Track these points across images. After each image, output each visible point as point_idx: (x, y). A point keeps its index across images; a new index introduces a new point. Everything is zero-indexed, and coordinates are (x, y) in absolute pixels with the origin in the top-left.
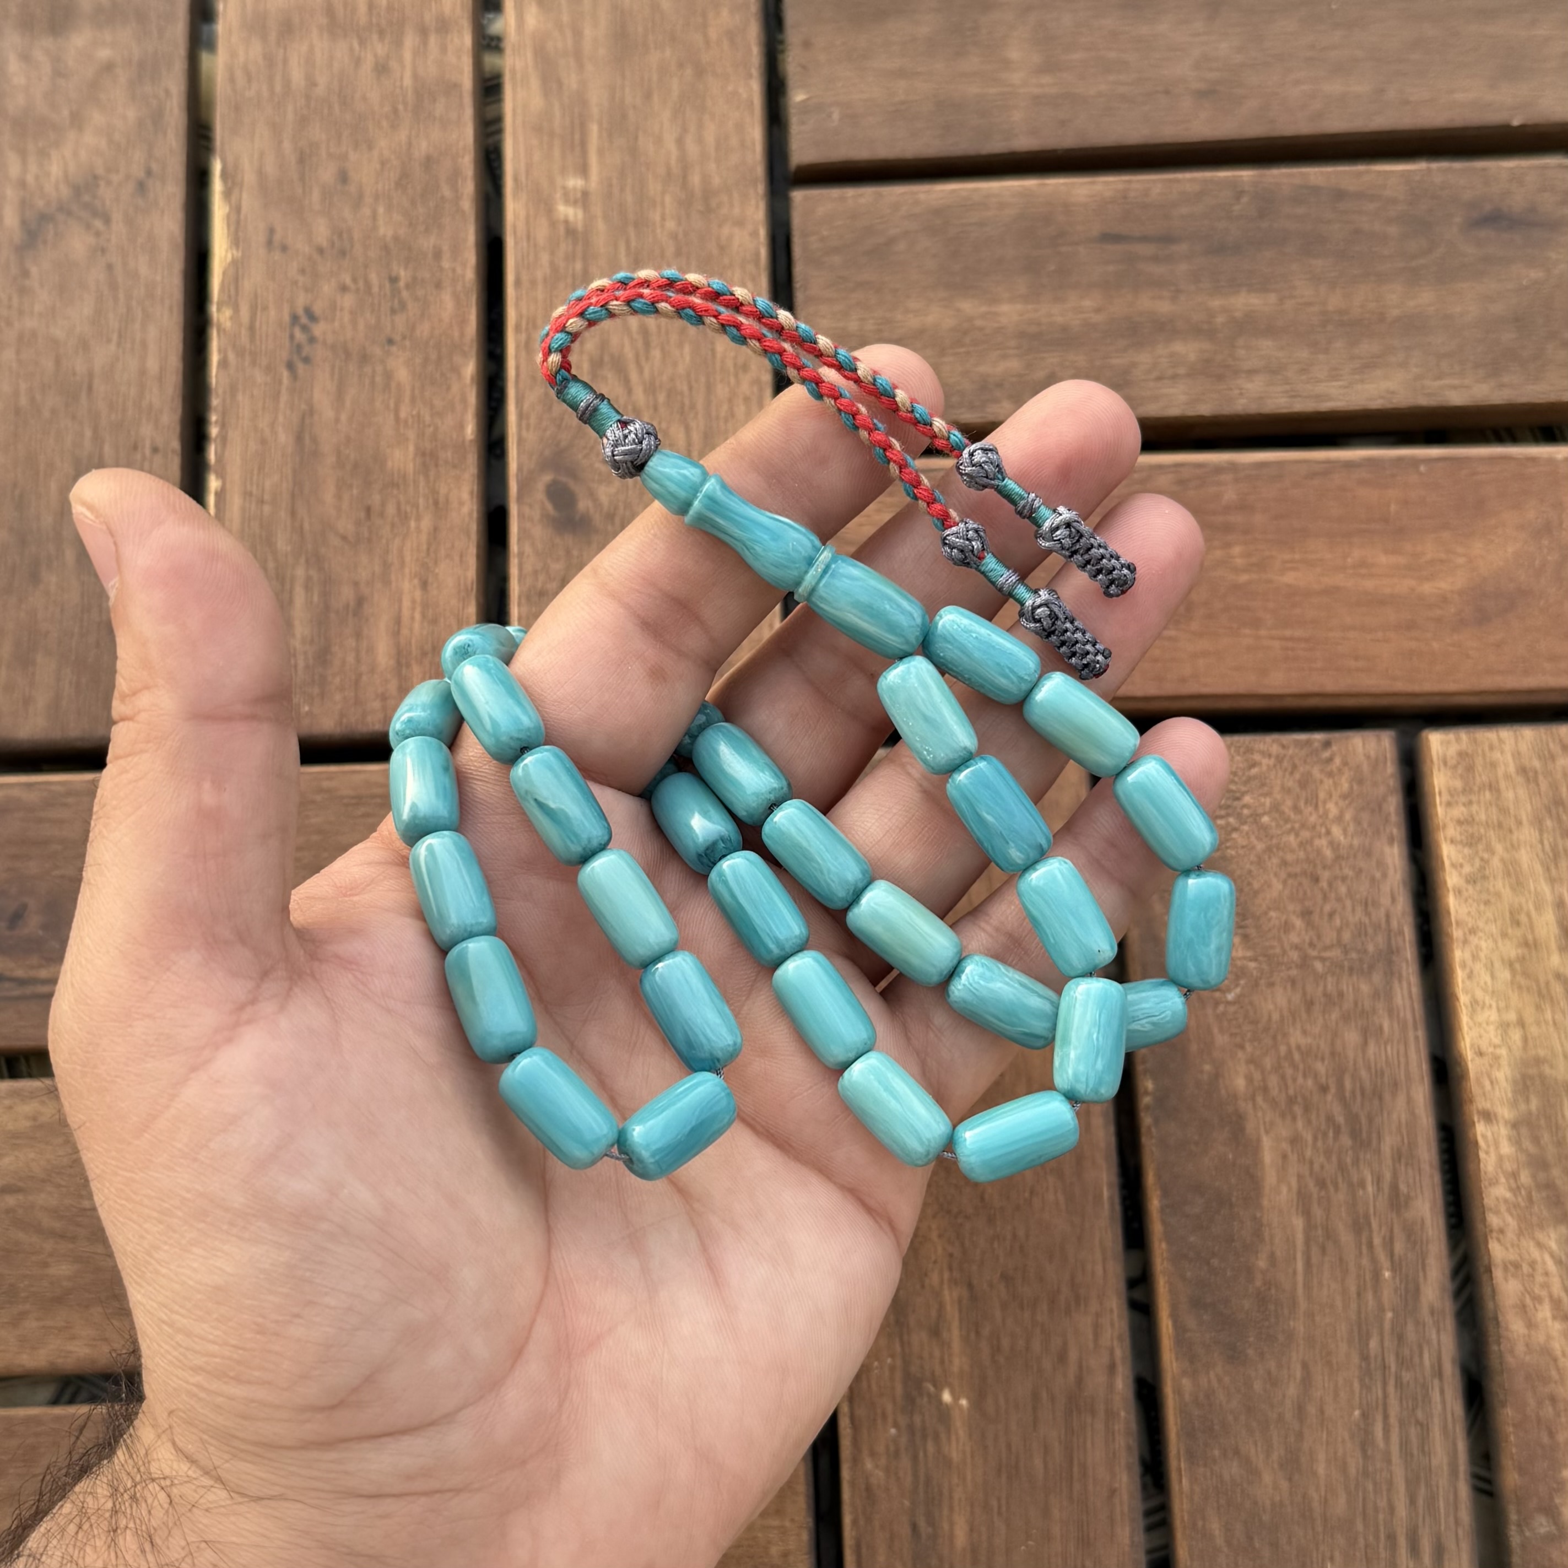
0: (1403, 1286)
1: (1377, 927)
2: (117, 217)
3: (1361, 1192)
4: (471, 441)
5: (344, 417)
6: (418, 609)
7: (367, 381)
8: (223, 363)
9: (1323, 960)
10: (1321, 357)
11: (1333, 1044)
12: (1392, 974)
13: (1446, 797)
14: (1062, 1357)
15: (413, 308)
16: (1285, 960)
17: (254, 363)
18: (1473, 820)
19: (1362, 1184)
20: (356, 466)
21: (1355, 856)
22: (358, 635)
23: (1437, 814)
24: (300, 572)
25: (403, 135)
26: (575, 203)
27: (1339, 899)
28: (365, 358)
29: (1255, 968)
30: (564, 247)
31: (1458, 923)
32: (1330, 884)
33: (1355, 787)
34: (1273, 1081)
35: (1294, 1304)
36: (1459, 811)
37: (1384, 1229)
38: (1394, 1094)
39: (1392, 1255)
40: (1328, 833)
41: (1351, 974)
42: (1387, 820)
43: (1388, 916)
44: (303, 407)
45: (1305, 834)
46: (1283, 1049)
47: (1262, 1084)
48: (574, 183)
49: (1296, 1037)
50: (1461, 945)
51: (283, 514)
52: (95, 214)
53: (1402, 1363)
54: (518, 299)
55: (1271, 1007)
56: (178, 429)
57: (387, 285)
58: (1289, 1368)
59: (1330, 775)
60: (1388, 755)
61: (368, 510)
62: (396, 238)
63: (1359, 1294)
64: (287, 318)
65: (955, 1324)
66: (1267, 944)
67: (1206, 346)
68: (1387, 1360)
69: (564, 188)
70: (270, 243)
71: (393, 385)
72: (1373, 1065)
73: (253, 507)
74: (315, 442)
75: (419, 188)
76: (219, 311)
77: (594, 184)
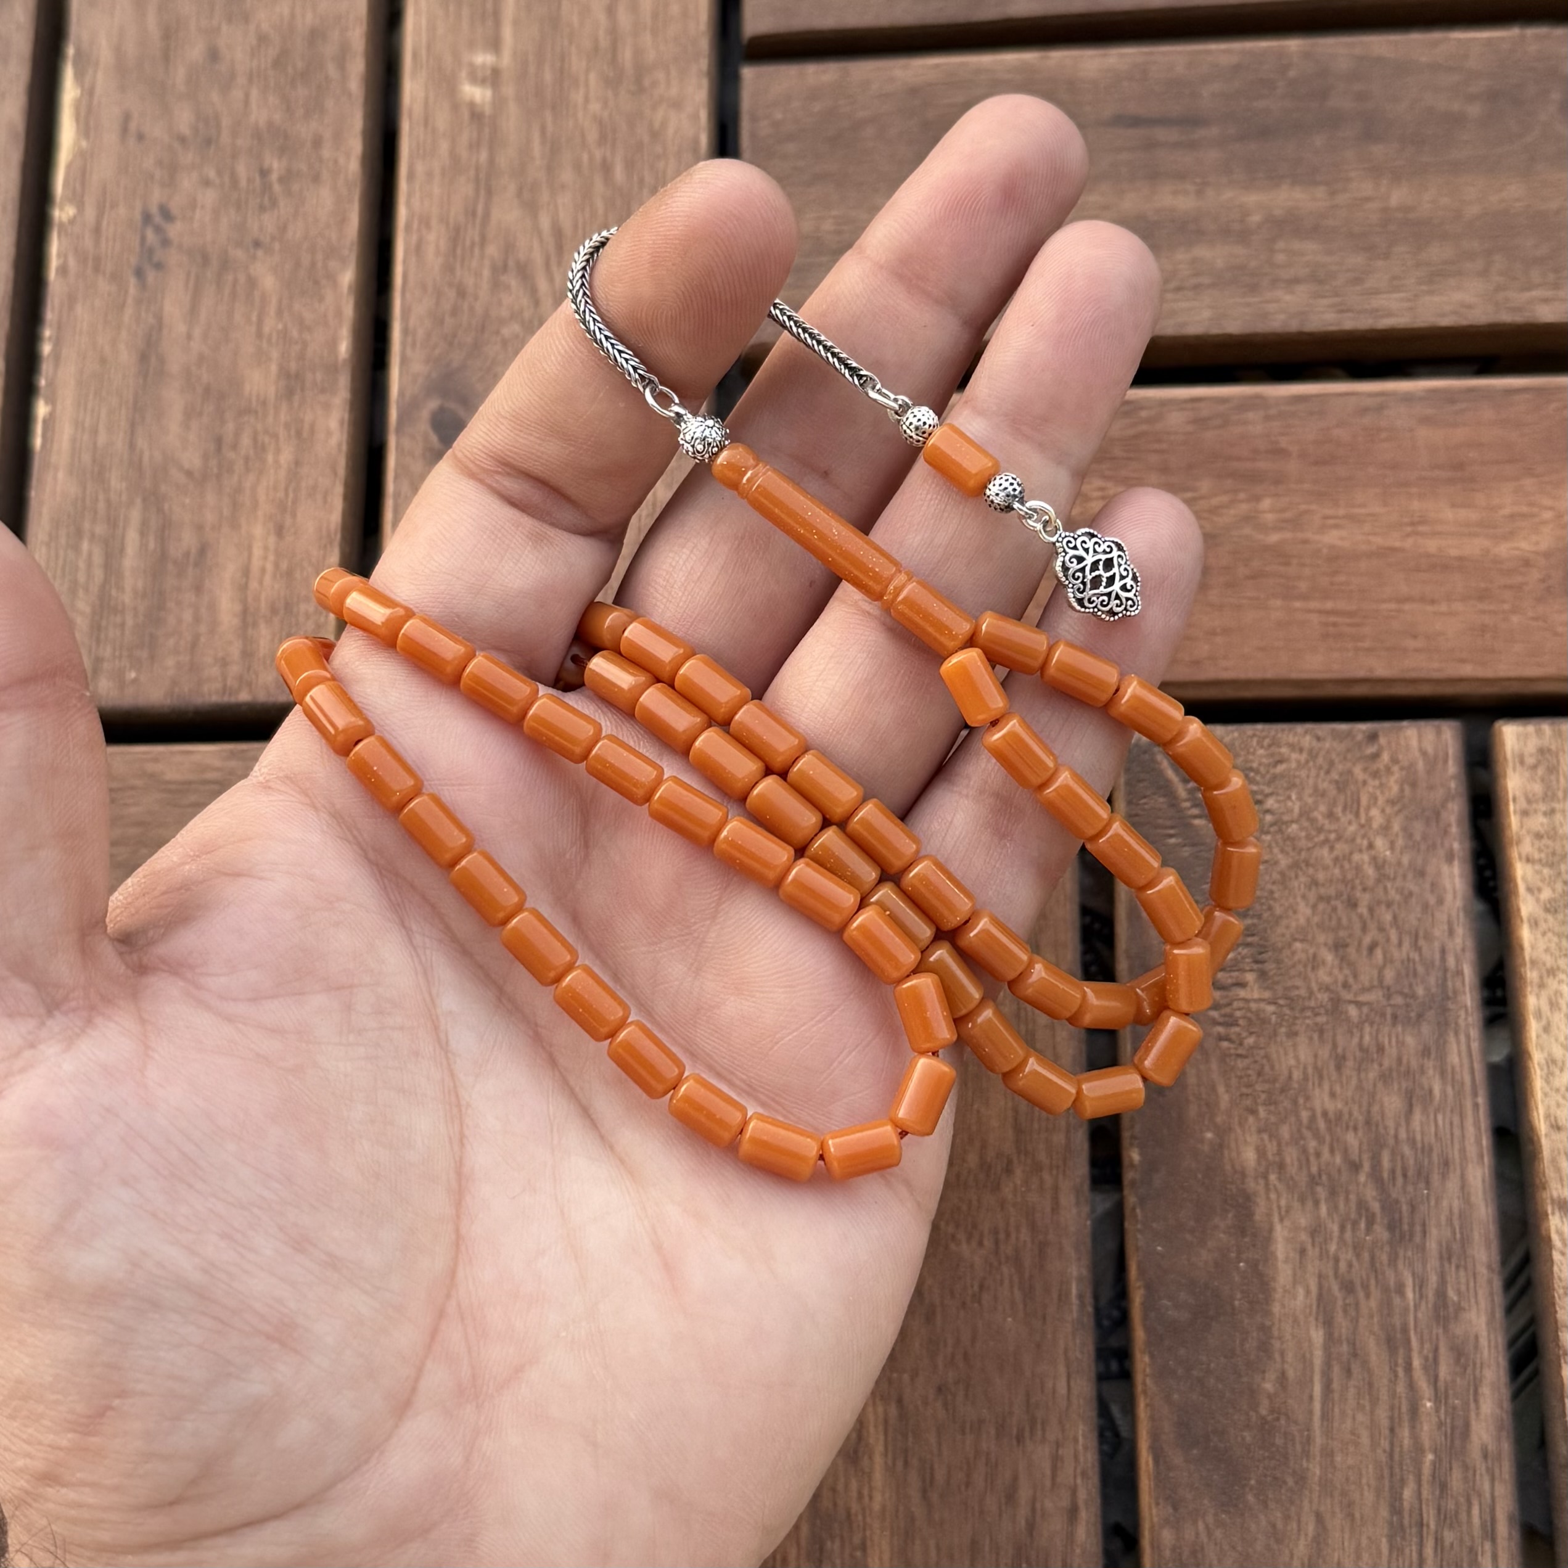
0: (1448, 1421)
1: (1429, 965)
3: (1397, 1301)
4: (345, 361)
5: (197, 332)
6: (272, 558)
7: (227, 291)
8: (63, 270)
9: (1359, 1004)
10: (1380, 263)
11: (1369, 1112)
12: (1447, 1024)
13: (1522, 804)
14: (1011, 1497)
15: (285, 206)
16: (1312, 1004)
17: (97, 269)
18: (1556, 833)
19: (1400, 1289)
20: (207, 390)
21: (1404, 877)
22: (198, 589)
23: (1510, 825)
24: (135, 515)
25: (284, 7)
26: (481, 82)
27: (1381, 929)
28: (225, 264)
29: (1274, 1013)
30: (468, 134)
31: (1533, 962)
32: (1371, 910)
33: (1407, 790)
34: (1291, 1155)
35: (1309, 1440)
36: (1538, 822)
37: (1427, 1346)
38: (1444, 1176)
39: (1434, 1380)
40: (1371, 846)
41: (1394, 1024)
42: (1446, 832)
43: (1443, 951)
44: (151, 320)
45: (1341, 848)
46: (1305, 1115)
47: (1277, 1159)
48: (483, 59)
49: (1321, 1099)
50: (1536, 989)
51: (120, 443)
53: (1445, 1518)
54: (410, 195)
55: (1292, 1062)
57: (257, 178)
58: (1299, 1522)
59: (1375, 775)
60: (1451, 751)
61: (219, 441)
62: (270, 124)
63: (1392, 1430)
64: (138, 216)
65: (879, 1448)
66: (1289, 984)
67: (1239, 250)
68: (1425, 1515)
69: (471, 65)
70: (125, 130)
71: (257, 294)
72: (1418, 1137)
73: (86, 437)
74: (162, 361)
75: (300, 65)
76: (62, 209)
77: (506, 60)
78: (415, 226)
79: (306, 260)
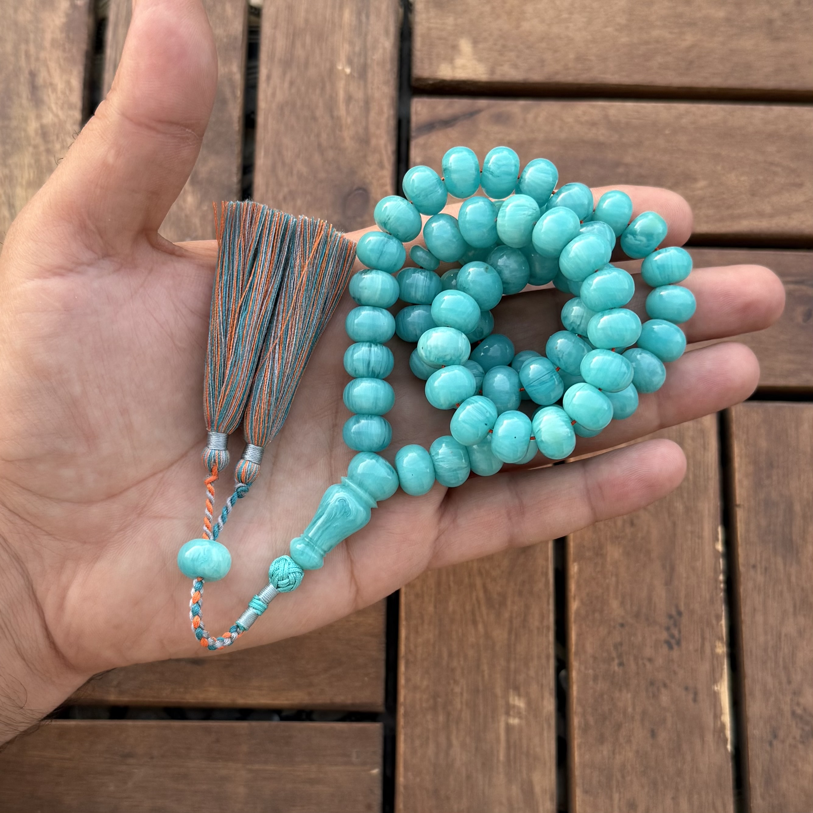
2: (788, 714)
4: (575, 561)
5: (648, 580)
7: (635, 601)
8: (718, 618)
14: (292, 83)
15: (610, 645)
17: (701, 617)
20: (640, 551)
25: (618, 759)
26: (514, 706)
28: (637, 616)
30: (521, 678)
44: (671, 588)
48: (514, 721)
52: (801, 718)
54: (548, 646)
56: (742, 579)
57: (625, 660)
61: (632, 524)
62: (620, 690)
64: (684, 644)
65: (341, 100)
69: (520, 718)
70: (696, 694)
71: (620, 598)
73: (697, 530)
74: (664, 567)
75: (607, 723)
76: (723, 652)
77: (503, 719)
78: (545, 631)
79: (597, 615)
